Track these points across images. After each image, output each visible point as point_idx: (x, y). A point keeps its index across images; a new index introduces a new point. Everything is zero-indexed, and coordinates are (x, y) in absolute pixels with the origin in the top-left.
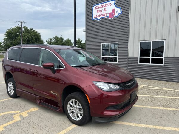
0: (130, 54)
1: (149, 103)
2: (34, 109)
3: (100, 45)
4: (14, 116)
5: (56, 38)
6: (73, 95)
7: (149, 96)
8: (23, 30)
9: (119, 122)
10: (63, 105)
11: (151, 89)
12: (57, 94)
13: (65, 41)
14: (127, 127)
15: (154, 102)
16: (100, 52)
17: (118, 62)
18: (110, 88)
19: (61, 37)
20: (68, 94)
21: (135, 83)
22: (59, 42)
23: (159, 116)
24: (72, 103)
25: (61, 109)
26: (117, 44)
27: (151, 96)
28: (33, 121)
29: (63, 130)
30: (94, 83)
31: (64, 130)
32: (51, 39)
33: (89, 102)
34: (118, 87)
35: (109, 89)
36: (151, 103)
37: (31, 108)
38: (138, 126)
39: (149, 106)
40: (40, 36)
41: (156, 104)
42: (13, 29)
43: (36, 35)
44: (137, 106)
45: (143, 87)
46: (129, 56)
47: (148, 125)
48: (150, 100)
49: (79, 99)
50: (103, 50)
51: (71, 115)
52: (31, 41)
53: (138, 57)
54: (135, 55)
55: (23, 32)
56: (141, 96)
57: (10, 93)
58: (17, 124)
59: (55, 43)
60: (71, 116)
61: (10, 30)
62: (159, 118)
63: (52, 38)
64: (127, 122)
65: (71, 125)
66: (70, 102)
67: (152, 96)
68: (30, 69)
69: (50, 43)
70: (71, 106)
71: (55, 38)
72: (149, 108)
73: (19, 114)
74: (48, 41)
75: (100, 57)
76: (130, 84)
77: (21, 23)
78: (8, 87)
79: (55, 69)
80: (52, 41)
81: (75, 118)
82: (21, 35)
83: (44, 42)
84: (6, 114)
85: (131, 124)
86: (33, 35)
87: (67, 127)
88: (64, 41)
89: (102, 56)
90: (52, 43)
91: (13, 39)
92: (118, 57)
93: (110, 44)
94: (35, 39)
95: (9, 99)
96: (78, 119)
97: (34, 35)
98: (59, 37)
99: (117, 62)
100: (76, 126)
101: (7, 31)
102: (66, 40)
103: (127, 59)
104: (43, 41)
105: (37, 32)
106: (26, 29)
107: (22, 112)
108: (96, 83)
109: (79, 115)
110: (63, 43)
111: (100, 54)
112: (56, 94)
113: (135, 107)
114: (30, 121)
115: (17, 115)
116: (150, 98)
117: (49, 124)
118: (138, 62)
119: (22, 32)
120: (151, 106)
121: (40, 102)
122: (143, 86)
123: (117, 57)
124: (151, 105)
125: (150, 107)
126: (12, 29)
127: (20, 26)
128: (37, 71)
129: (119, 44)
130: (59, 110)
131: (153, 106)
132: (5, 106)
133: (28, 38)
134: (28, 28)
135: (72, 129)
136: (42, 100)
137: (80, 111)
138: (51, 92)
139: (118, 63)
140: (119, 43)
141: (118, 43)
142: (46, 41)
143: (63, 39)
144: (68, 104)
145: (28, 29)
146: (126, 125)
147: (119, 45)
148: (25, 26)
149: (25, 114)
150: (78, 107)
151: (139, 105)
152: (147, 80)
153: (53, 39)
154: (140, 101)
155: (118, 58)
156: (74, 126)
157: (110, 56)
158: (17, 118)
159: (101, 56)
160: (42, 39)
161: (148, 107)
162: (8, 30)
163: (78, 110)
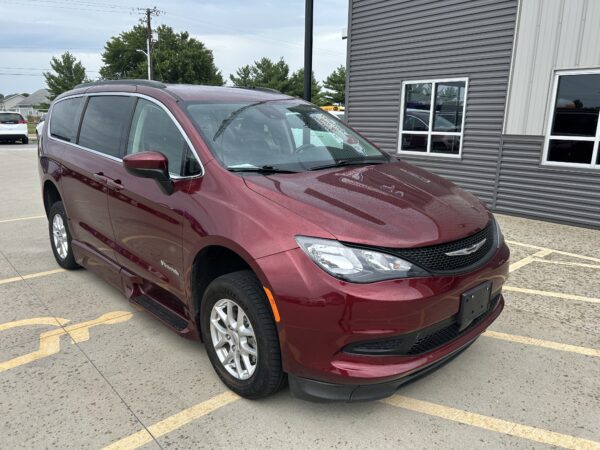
0: (513, 126)
1: (554, 325)
2: (119, 315)
3: (400, 89)
4: (43, 335)
5: (265, 65)
6: (224, 284)
7: (565, 296)
8: (155, 37)
9: (406, 399)
10: (199, 314)
11: (579, 267)
12: (177, 273)
13: (295, 76)
14: (436, 424)
15: (579, 323)
16: (398, 116)
17: (463, 153)
18: (368, 267)
19: (282, 63)
20: (213, 279)
21: (492, 250)
22: (273, 80)
23: (586, 390)
24: (225, 310)
25: (193, 327)
26: (462, 84)
27: (572, 297)
28: (95, 362)
29: (183, 409)
30: (301, 242)
31: (185, 411)
32: (246, 71)
33: (277, 318)
34: (404, 266)
35: (362, 273)
36: (564, 328)
37: (111, 310)
38: (482, 425)
39: (553, 339)
40: (212, 60)
41: (583, 335)
42: (127, 36)
43: (199, 57)
44: (502, 336)
45: (546, 258)
46: (508, 133)
47: (528, 428)
48: (563, 313)
49: (245, 301)
50: (408, 105)
51: (222, 355)
52: (183, 77)
53: (543, 137)
54: (533, 130)
55: (156, 45)
56: (528, 295)
57: (59, 250)
58: (41, 366)
59: (259, 82)
60: (222, 359)
61: (118, 39)
62: (582, 399)
63: (252, 64)
64: (441, 402)
65: (217, 394)
66: (218, 309)
67: (576, 298)
68: (101, 174)
69: (243, 82)
70: (221, 322)
71: (259, 66)
72: (549, 349)
73: (61, 330)
74: (238, 77)
75: (397, 132)
76: (464, 251)
77: (149, 13)
78: (55, 232)
79: (172, 176)
80: (251, 77)
81: (235, 369)
82: (148, 55)
83: (224, 79)
84: (20, 328)
85: (456, 415)
86: (187, 57)
87: (201, 401)
88: (290, 76)
89: (404, 129)
90: (250, 82)
91: (128, 69)
92: (464, 135)
93: (437, 84)
94: (195, 68)
95: (53, 272)
96: (242, 375)
97: (193, 57)
98: (275, 62)
99: (459, 156)
100: (236, 397)
101: (109, 44)
102: (297, 72)
103: (496, 145)
104: (221, 78)
105: (200, 46)
106: (166, 33)
107: (75, 322)
108: (310, 245)
109: (246, 359)
110: (285, 82)
111: (398, 122)
112: (175, 271)
113: (491, 340)
114: (85, 359)
115: (55, 332)
116: (568, 304)
117: (143, 381)
118: (539, 158)
119: (150, 46)
120: (562, 341)
121: (137, 294)
122: (547, 251)
123: (461, 134)
124: (564, 337)
125: (556, 346)
126: (124, 37)
127: (145, 25)
128: (118, 182)
129: (473, 82)
130: (185, 331)
131: (570, 343)
132: (31, 298)
133: (174, 66)
134: (175, 32)
135: (216, 411)
136: (142, 286)
137: (251, 346)
138: (162, 263)
139: (462, 159)
140: (470, 80)
141: (466, 79)
142: (232, 77)
143: (286, 71)
144: (213, 314)
145: (174, 36)
146: (432, 418)
147: (469, 86)
148: (164, 26)
149: (80, 334)
150: (242, 328)
151: (511, 332)
152: (570, 227)
153: (255, 71)
154: (520, 316)
155: (464, 141)
156: (230, 397)
157: (433, 130)
158: (50, 346)
159: (401, 132)
160: (216, 70)
161: (546, 344)
162: (111, 41)
163: (243, 342)
